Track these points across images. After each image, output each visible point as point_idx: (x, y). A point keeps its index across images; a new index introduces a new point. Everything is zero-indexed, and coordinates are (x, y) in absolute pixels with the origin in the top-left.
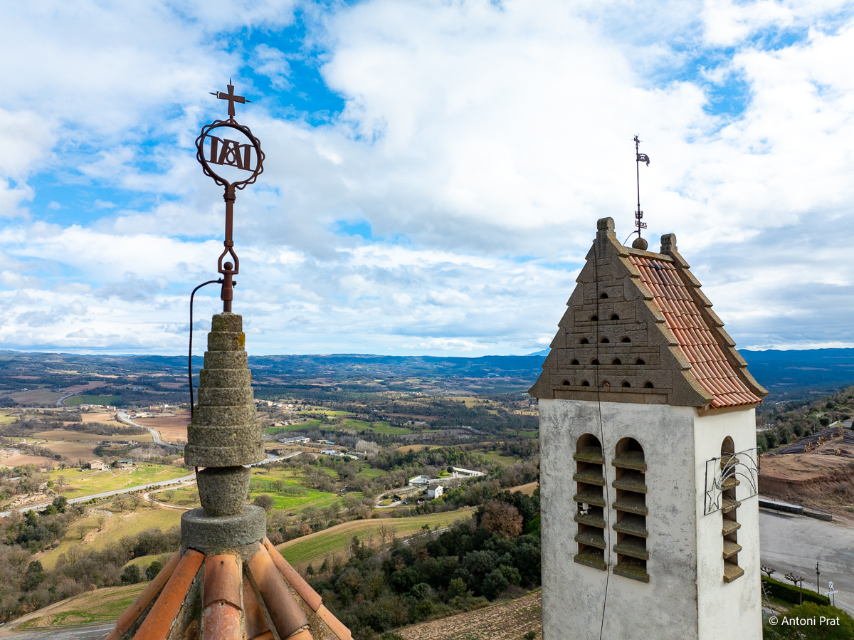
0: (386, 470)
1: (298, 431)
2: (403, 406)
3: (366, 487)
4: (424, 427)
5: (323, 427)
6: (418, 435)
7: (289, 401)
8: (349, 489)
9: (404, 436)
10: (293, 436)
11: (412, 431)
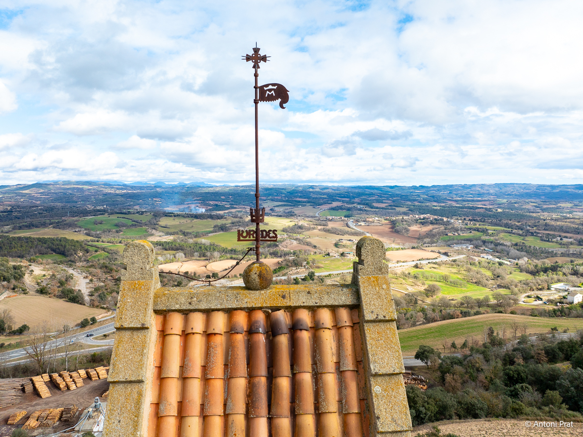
0: (534, 275)
1: (465, 240)
2: (553, 225)
3: (513, 287)
4: (571, 243)
5: (484, 238)
6: (565, 249)
7: (459, 218)
8: (499, 286)
9: (552, 249)
10: (461, 243)
11: (560, 246)
